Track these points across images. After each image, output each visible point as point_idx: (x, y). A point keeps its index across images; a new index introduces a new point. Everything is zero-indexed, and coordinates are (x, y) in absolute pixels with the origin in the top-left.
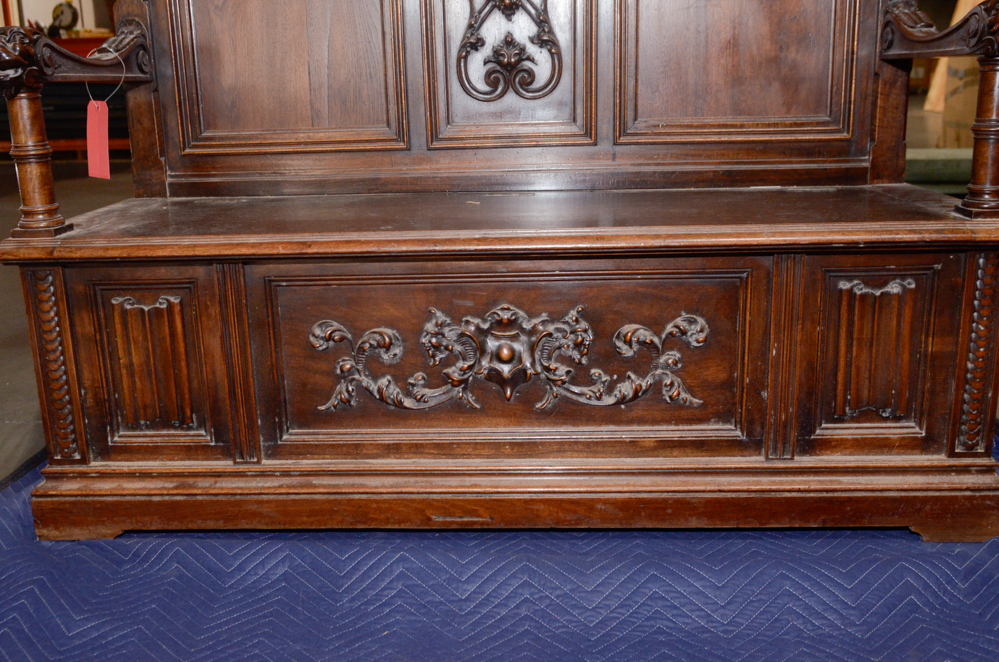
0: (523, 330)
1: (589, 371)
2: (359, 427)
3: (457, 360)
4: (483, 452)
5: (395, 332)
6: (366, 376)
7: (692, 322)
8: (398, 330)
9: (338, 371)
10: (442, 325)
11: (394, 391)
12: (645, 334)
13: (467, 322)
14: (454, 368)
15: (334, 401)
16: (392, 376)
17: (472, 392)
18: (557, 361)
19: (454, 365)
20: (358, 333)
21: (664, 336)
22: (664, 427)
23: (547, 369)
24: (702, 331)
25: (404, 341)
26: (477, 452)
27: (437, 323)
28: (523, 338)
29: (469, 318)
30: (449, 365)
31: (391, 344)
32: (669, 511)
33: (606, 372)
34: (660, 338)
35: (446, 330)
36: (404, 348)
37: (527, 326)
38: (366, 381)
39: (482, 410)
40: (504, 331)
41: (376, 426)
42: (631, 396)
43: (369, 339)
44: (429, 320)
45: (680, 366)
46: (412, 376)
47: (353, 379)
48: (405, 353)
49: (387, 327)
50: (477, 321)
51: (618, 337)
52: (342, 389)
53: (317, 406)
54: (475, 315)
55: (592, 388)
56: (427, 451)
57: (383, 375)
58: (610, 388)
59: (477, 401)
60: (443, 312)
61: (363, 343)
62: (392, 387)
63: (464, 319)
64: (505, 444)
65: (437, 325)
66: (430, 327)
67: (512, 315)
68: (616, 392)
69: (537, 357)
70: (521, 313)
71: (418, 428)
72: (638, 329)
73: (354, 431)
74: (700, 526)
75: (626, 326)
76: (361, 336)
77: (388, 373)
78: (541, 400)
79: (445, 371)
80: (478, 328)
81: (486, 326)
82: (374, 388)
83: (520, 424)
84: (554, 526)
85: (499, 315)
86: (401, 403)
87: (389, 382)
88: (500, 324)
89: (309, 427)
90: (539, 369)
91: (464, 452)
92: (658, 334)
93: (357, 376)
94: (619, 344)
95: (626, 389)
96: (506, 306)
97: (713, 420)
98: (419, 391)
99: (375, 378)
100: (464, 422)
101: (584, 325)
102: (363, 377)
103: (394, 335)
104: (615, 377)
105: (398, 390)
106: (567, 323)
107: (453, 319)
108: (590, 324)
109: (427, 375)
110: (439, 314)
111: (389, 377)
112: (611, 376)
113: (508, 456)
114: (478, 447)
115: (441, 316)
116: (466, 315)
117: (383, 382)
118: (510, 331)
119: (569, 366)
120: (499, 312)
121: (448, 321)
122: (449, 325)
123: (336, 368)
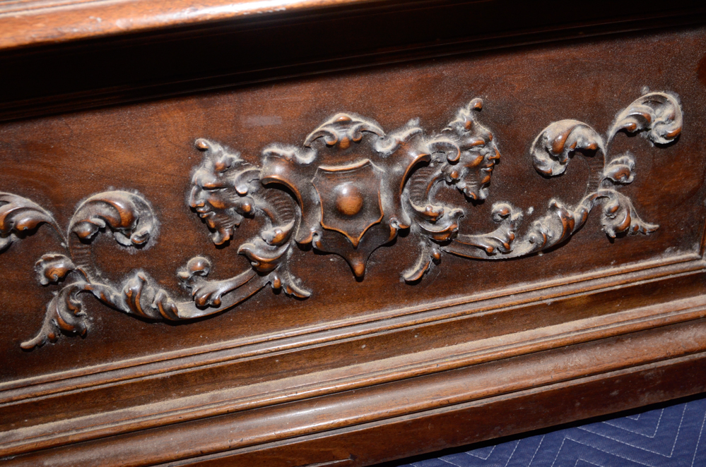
0: (376, 157)
1: (490, 208)
2: (105, 359)
3: (262, 224)
4: (324, 361)
5: (135, 194)
6: (98, 279)
7: (657, 102)
8: (141, 189)
9: (43, 281)
10: (227, 169)
11: (156, 295)
12: (584, 135)
13: (273, 157)
14: (257, 240)
15: (46, 331)
16: (147, 270)
17: (294, 273)
18: (437, 198)
19: (258, 233)
20: (63, 208)
21: (611, 133)
22: (600, 272)
23: (421, 217)
24: (673, 118)
25: (156, 207)
26: (315, 362)
27: (215, 167)
28: (379, 169)
29: (275, 149)
30: (250, 236)
31: (133, 219)
32: (615, 393)
33: (516, 205)
34: (605, 137)
35: (235, 176)
36: (160, 218)
37: (383, 148)
38: (101, 287)
39: (315, 298)
40: (341, 163)
41: (135, 353)
42: (557, 237)
43: (87, 216)
44: (198, 162)
45: (632, 178)
46: (183, 263)
47: (75, 289)
48: (163, 229)
49: (117, 187)
50: (289, 152)
51: (539, 145)
52: (57, 309)
53: (19, 342)
54: (286, 141)
55: (493, 234)
56: (230, 376)
57: (130, 271)
58: (522, 229)
59: (304, 285)
60: (223, 144)
61: (78, 224)
62: (150, 288)
63: (266, 151)
64: (359, 343)
65: (217, 170)
66: (202, 175)
67: (357, 132)
68: (532, 234)
69: (403, 198)
70: (372, 126)
71: (209, 342)
72: (573, 128)
73: (99, 366)
74: (653, 401)
75: (553, 125)
76: (72, 212)
77: (138, 267)
78: (411, 265)
79: (242, 247)
80: (294, 165)
81: (308, 158)
82: (116, 294)
83: (380, 306)
84: (448, 446)
85: (331, 136)
86: (172, 312)
87: (144, 282)
88: (335, 151)
89: (16, 375)
90: (407, 217)
91: (294, 366)
92: (601, 130)
93: (80, 283)
94: (541, 156)
95: (548, 227)
96: (341, 116)
97: (668, 250)
98: (202, 288)
99: (116, 279)
100: (286, 321)
101: (483, 130)
102: (94, 283)
103: (136, 201)
104: (531, 210)
105: (162, 292)
106: (454, 132)
107: (244, 154)
108: (493, 129)
109: (211, 258)
110: (216, 148)
111: (141, 274)
112: (525, 209)
113: (365, 359)
114: (316, 355)
115: (220, 154)
116: (267, 144)
117: (133, 283)
118: (353, 161)
119: (456, 204)
120: (332, 130)
121: (236, 158)
122: (239, 166)
123: (36, 274)
